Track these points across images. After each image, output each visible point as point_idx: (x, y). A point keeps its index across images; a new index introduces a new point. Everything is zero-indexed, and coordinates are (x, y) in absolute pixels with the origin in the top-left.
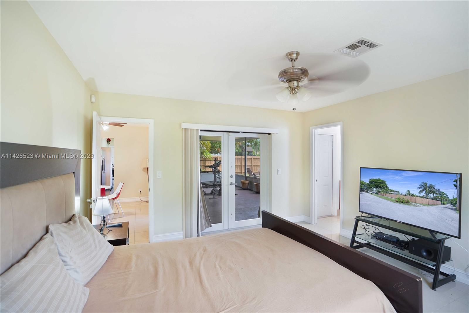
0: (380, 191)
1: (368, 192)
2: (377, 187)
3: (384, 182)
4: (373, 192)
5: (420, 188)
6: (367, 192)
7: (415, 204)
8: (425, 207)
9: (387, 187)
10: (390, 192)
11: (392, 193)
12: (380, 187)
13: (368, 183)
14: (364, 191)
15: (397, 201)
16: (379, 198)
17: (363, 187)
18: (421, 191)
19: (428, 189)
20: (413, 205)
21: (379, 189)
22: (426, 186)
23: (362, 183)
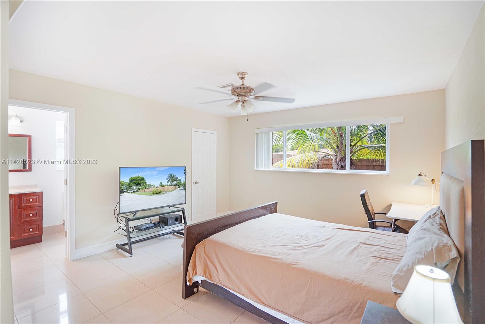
0: (140, 187)
1: (129, 192)
2: (137, 184)
3: (143, 179)
4: (133, 191)
5: (167, 179)
6: (127, 192)
7: (165, 192)
8: (171, 193)
9: (145, 183)
10: (148, 187)
11: (149, 188)
12: (140, 184)
13: (128, 182)
14: (124, 192)
15: (153, 194)
16: (139, 195)
17: (122, 188)
18: (168, 181)
19: (172, 178)
20: (164, 193)
21: (139, 187)
22: (171, 176)
23: (121, 184)
